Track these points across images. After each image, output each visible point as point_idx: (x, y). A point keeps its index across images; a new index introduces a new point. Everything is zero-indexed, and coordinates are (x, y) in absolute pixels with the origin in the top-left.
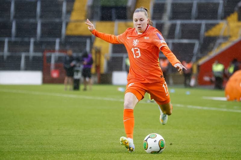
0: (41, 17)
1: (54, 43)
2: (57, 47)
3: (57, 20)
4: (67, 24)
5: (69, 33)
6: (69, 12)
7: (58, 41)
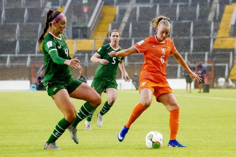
0: (194, 35)
1: (204, 55)
2: (206, 59)
3: (207, 37)
4: (214, 40)
5: (216, 47)
6: (216, 30)
7: (207, 53)
